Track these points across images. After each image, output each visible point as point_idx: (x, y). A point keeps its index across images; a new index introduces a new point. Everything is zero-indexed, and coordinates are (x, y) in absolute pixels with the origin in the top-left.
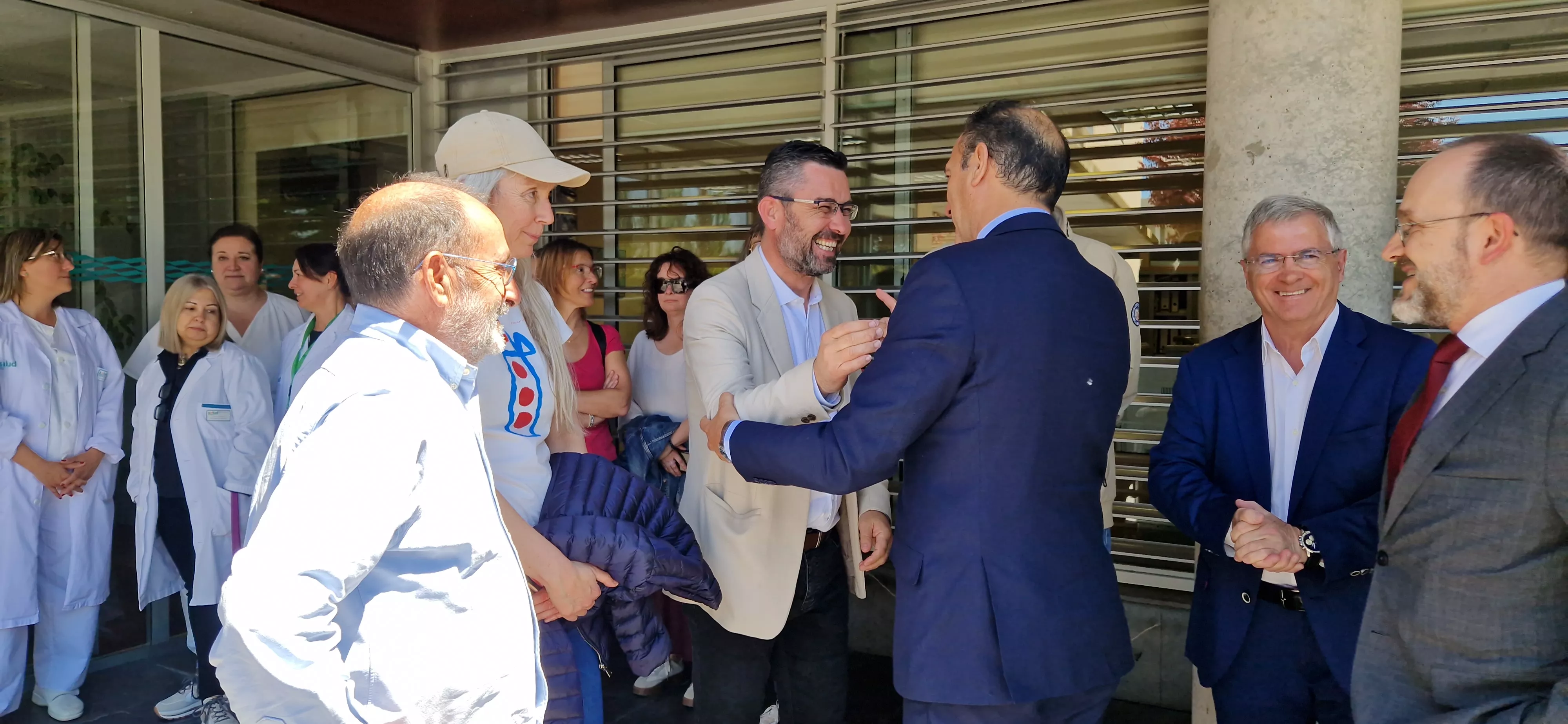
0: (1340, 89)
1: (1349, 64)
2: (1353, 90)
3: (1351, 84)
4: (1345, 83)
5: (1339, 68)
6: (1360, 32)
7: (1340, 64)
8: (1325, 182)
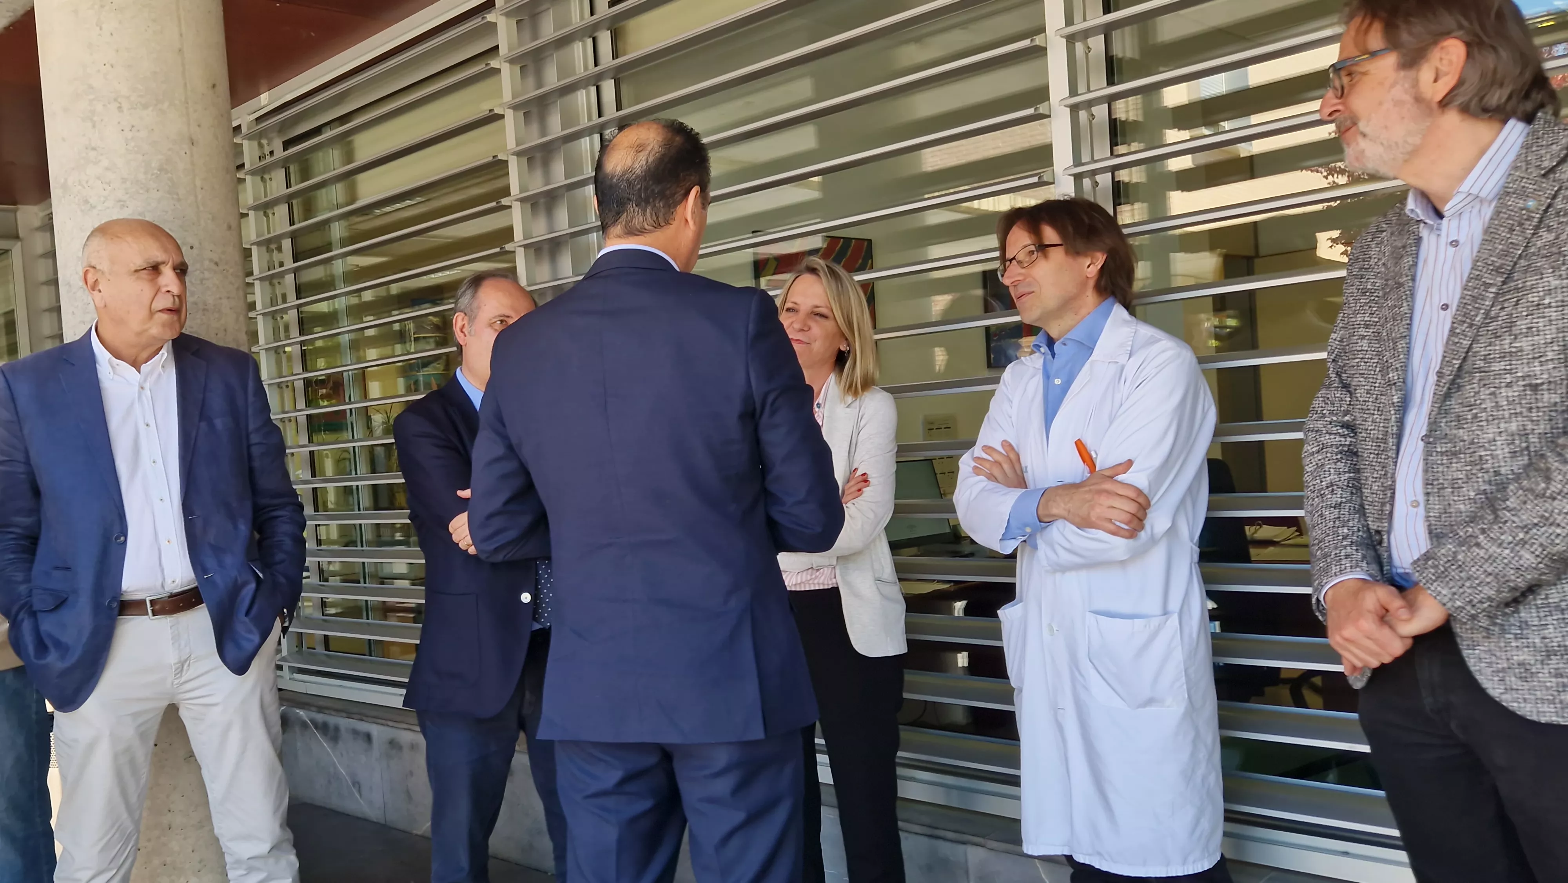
0: (83, 208)
1: (87, 182)
2: (93, 207)
3: (91, 201)
4: (86, 202)
5: (80, 187)
6: (94, 149)
7: (80, 184)
8: (83, 300)
